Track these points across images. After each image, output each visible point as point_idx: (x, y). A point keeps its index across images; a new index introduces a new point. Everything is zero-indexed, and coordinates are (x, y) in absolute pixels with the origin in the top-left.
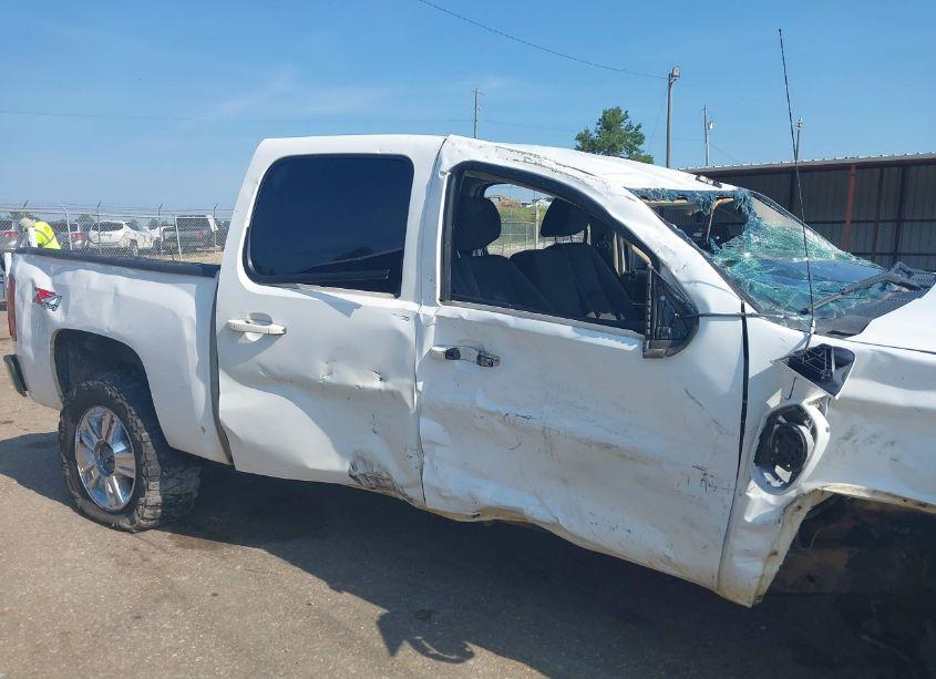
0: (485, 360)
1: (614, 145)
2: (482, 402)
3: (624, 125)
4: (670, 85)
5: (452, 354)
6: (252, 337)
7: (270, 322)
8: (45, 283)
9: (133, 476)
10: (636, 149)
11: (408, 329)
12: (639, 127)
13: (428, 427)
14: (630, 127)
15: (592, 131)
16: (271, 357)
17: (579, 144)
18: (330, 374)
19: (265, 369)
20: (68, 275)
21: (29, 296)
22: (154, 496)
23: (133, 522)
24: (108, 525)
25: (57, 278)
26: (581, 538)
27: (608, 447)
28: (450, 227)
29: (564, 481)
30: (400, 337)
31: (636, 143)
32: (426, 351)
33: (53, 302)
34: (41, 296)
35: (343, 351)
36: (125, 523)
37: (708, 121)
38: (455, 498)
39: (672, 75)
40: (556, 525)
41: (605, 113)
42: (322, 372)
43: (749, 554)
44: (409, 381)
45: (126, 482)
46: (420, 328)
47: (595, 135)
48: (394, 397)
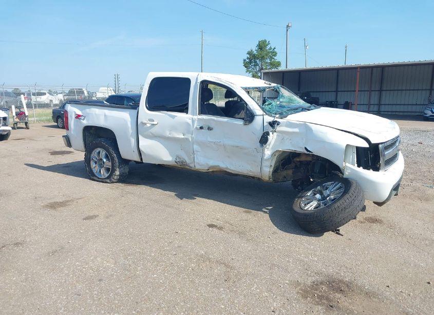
0: (209, 129)
1: (263, 56)
2: (209, 139)
3: (268, 47)
4: (287, 30)
5: (201, 128)
6: (148, 125)
7: (154, 121)
8: (79, 113)
9: (111, 167)
10: (274, 59)
11: (190, 122)
12: (275, 48)
13: (196, 147)
14: (271, 48)
15: (254, 50)
16: (154, 130)
17: (248, 56)
18: (170, 134)
19: (152, 134)
20: (88, 110)
21: (74, 117)
22: (117, 173)
23: (110, 180)
24: (103, 182)
25: (83, 111)
26: (233, 170)
27: (238, 147)
28: (200, 96)
29: (229, 157)
30: (188, 124)
31: (273, 55)
32: (195, 127)
33: (83, 118)
34: (78, 117)
35: (173, 128)
36: (108, 181)
37: (306, 45)
38: (203, 165)
39: (288, 26)
40: (227, 168)
41: (259, 42)
42: (168, 134)
43: (266, 166)
44: (190, 135)
45: (108, 170)
46: (193, 121)
47: (256, 52)
48: (187, 139)
